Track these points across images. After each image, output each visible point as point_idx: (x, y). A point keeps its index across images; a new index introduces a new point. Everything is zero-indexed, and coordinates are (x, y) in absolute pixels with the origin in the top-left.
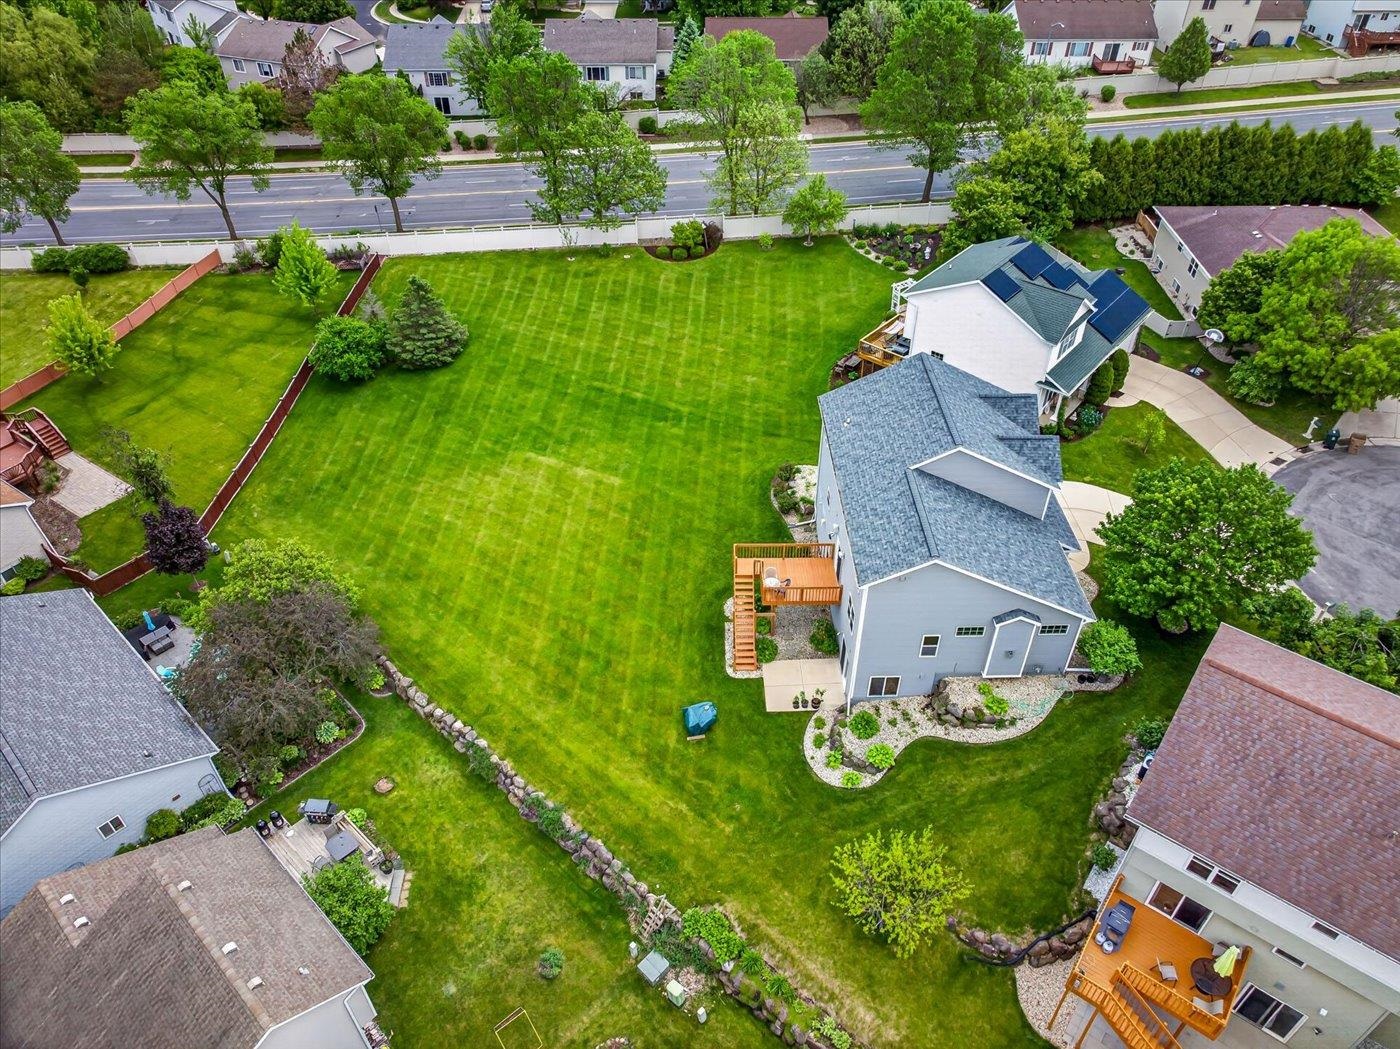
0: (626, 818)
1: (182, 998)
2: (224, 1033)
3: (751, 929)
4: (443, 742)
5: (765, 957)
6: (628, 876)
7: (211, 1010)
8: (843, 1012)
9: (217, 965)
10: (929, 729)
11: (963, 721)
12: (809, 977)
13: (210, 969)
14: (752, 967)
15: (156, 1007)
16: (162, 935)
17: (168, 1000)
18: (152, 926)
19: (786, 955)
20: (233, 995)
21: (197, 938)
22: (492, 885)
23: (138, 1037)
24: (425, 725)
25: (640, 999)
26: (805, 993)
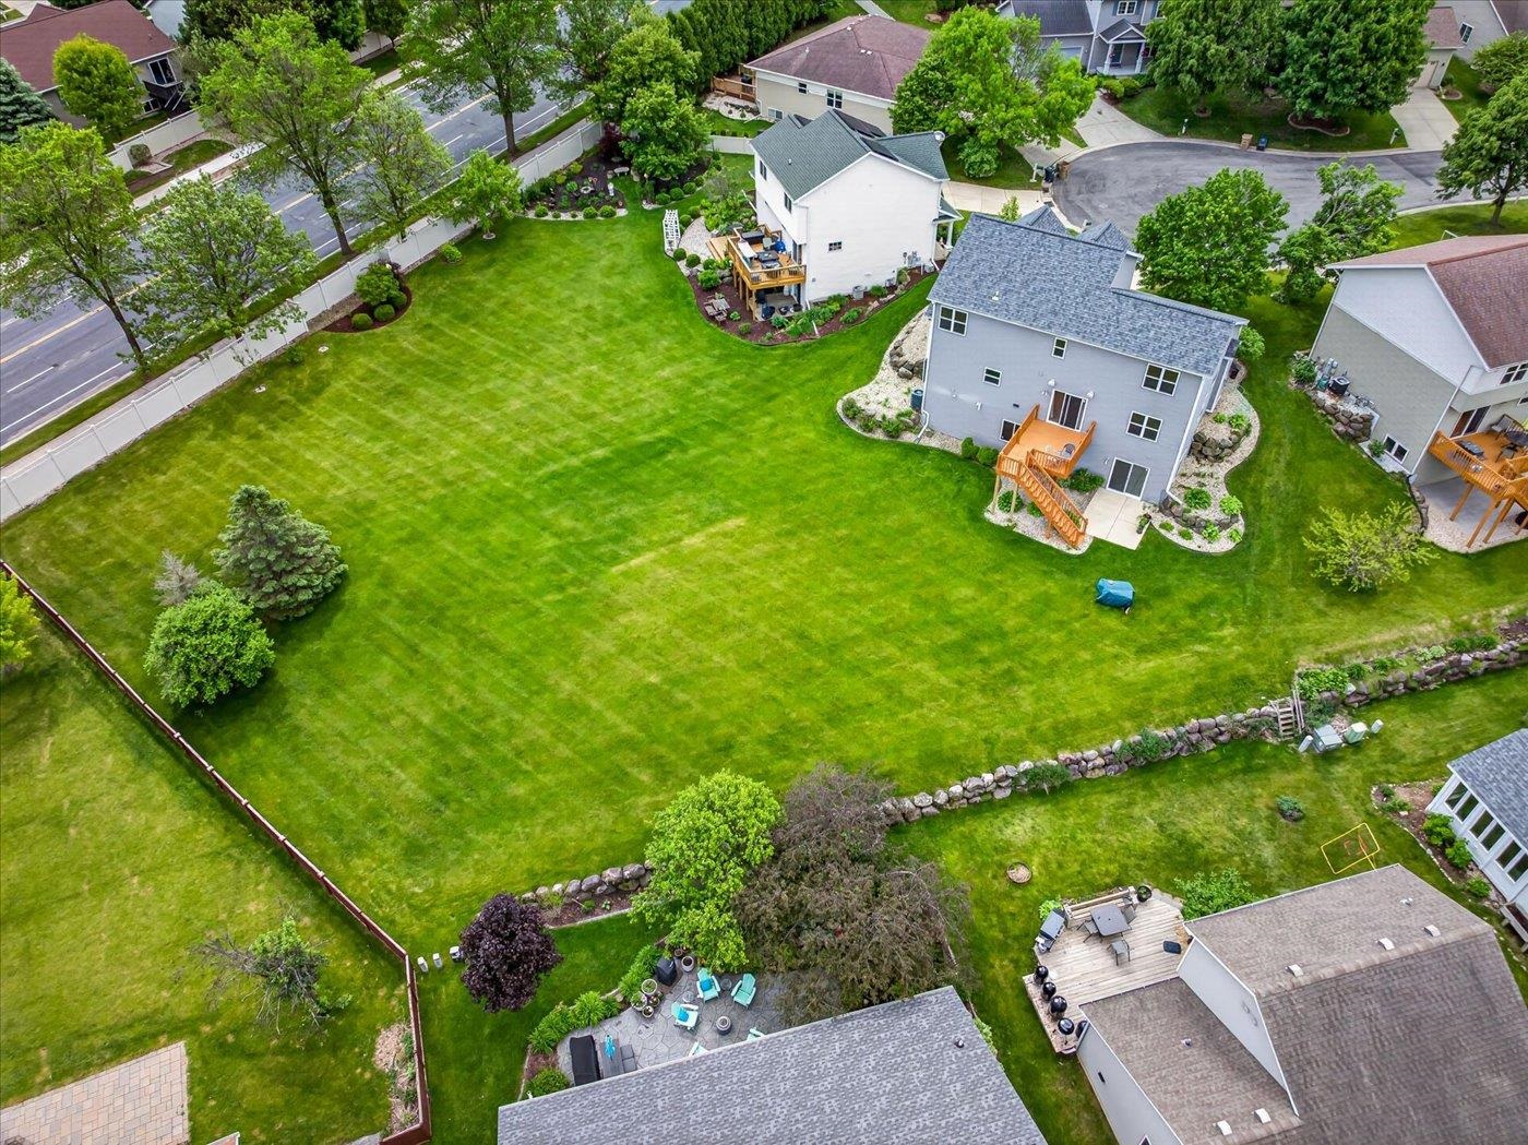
0: (1184, 688)
1: (1420, 1007)
2: (1473, 973)
3: (1329, 659)
4: (981, 805)
5: (1355, 662)
6: (1239, 716)
7: (1446, 980)
8: (1419, 640)
9: (1406, 958)
10: (1223, 469)
11: (1234, 447)
12: (1384, 645)
13: (1407, 965)
14: (1356, 674)
15: (1415, 1040)
16: (1345, 1009)
17: (1415, 1025)
18: (1329, 1017)
19: (1362, 648)
20: (1441, 951)
21: (1368, 969)
22: (1186, 824)
23: (1435, 1072)
24: (948, 813)
25: (1342, 764)
26: (1394, 654)
